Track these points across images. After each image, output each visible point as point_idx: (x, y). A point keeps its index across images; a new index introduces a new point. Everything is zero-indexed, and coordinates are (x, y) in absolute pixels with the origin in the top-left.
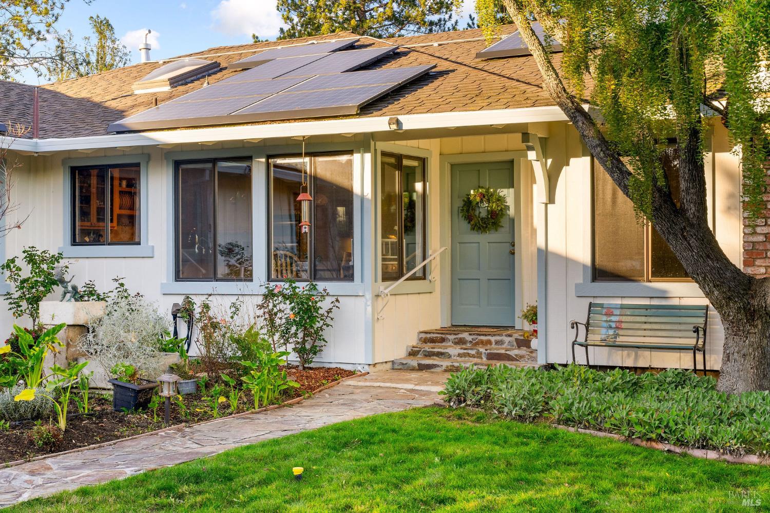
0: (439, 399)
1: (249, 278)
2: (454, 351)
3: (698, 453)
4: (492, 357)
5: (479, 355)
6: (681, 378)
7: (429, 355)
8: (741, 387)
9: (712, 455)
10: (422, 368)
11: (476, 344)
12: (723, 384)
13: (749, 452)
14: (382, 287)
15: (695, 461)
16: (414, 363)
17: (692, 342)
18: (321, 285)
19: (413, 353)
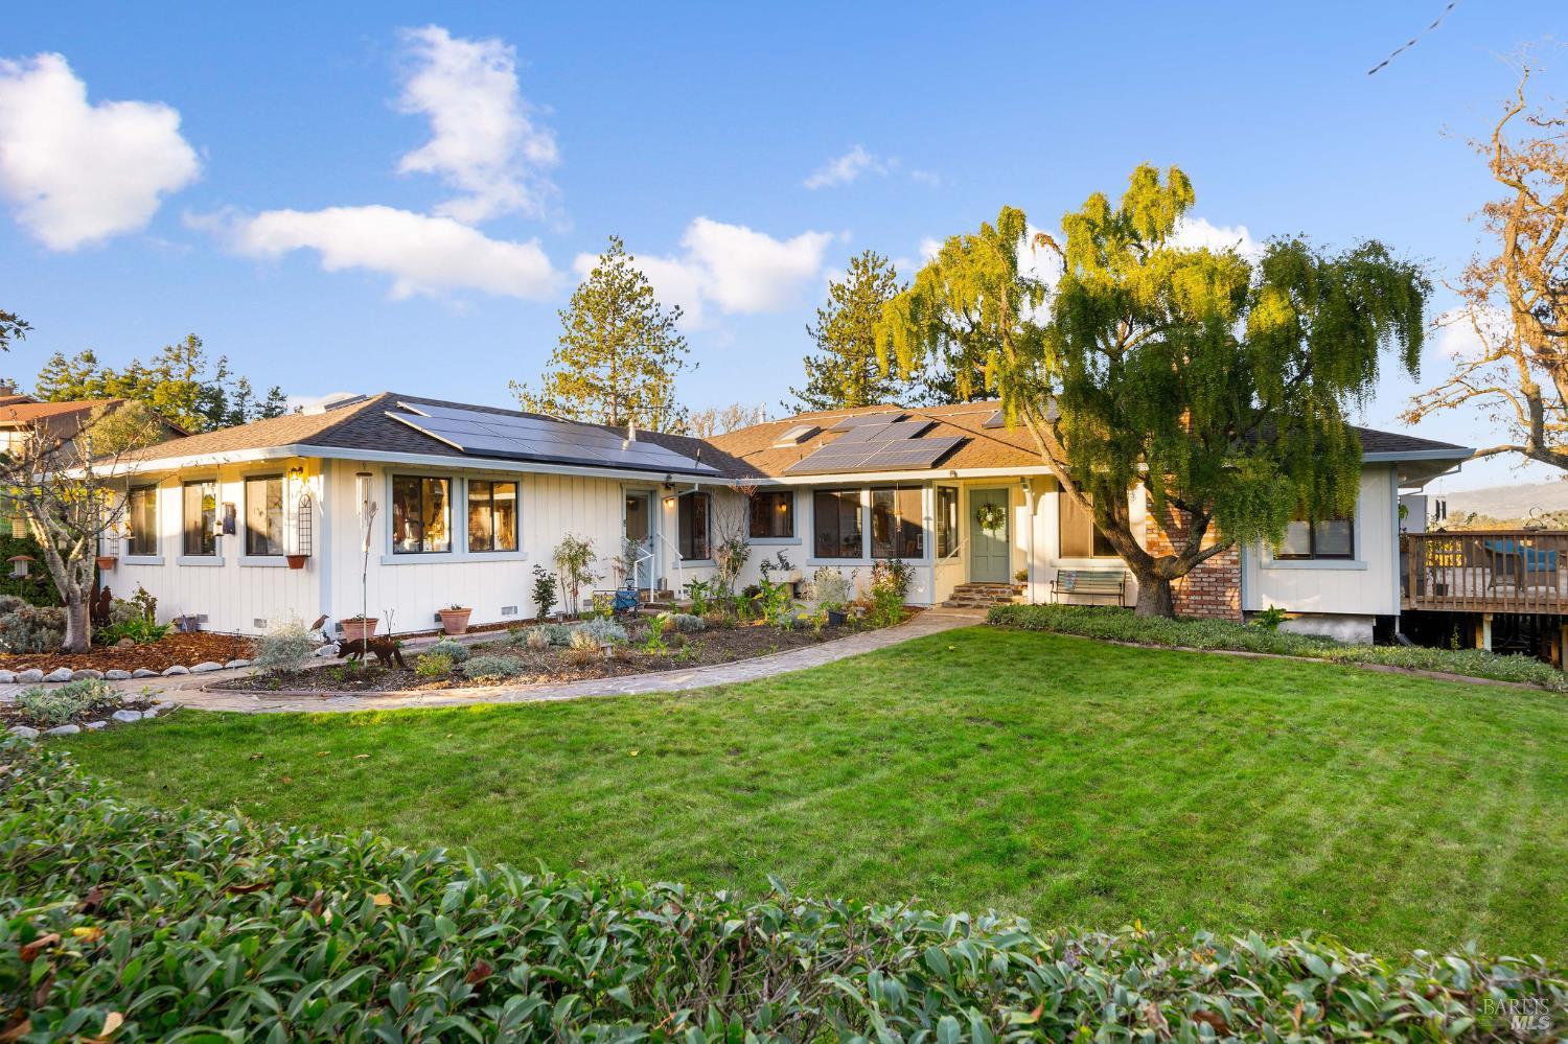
0: (984, 620)
1: (859, 555)
2: (978, 596)
3: (1129, 644)
4: (1000, 600)
5: (992, 599)
6: (1115, 610)
7: (964, 599)
8: (1148, 614)
9: (1136, 645)
10: (960, 606)
11: (988, 593)
12: (1137, 612)
13: (1155, 643)
14: (938, 560)
15: (1129, 648)
16: (955, 603)
17: (1118, 591)
18: (905, 561)
19: (953, 598)
